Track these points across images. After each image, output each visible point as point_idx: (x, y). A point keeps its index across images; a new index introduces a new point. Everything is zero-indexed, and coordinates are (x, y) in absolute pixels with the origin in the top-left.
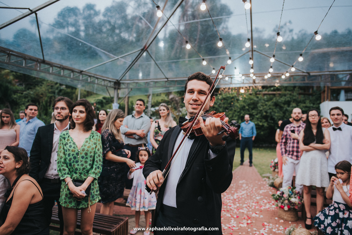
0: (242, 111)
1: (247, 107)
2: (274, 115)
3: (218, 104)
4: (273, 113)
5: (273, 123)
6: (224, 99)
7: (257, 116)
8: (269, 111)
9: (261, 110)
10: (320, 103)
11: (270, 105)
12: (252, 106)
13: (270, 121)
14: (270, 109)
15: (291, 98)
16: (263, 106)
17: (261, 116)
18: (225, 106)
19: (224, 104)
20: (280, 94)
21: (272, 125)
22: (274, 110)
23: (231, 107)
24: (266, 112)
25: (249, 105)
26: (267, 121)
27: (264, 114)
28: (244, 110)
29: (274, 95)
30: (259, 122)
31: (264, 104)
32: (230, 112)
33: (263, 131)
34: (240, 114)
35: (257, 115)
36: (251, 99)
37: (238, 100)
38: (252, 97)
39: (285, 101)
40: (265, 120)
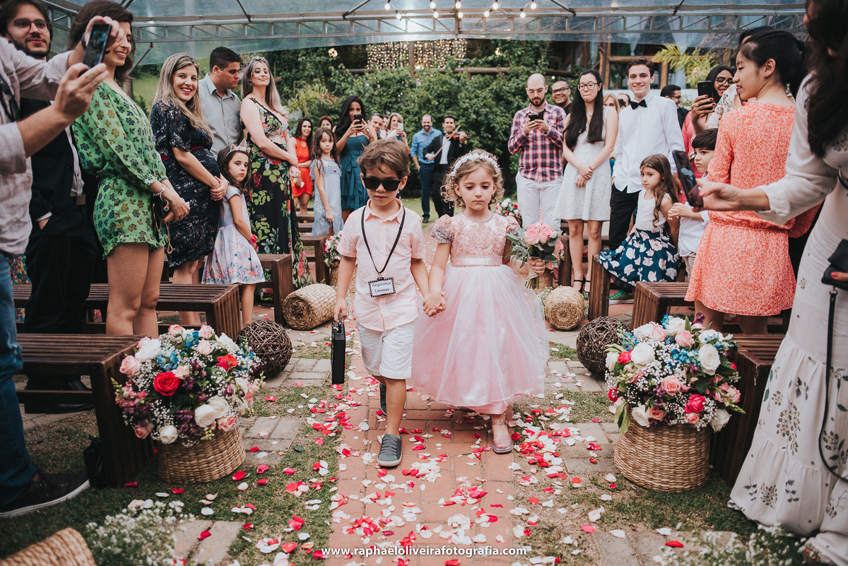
1: (435, 103)
2: (493, 119)
3: (367, 95)
4: (491, 116)
5: (490, 139)
6: (382, 84)
8: (484, 111)
9: (466, 109)
11: (485, 98)
12: (445, 100)
13: (485, 135)
14: (485, 105)
16: (470, 100)
17: (466, 122)
18: (385, 100)
19: (380, 95)
20: (506, 73)
21: (489, 143)
22: (495, 109)
23: (397, 102)
25: (439, 97)
27: (474, 116)
28: (428, 109)
29: (494, 74)
31: (472, 96)
36: (445, 83)
37: (412, 86)
38: (446, 77)
39: (516, 88)
40: (474, 133)
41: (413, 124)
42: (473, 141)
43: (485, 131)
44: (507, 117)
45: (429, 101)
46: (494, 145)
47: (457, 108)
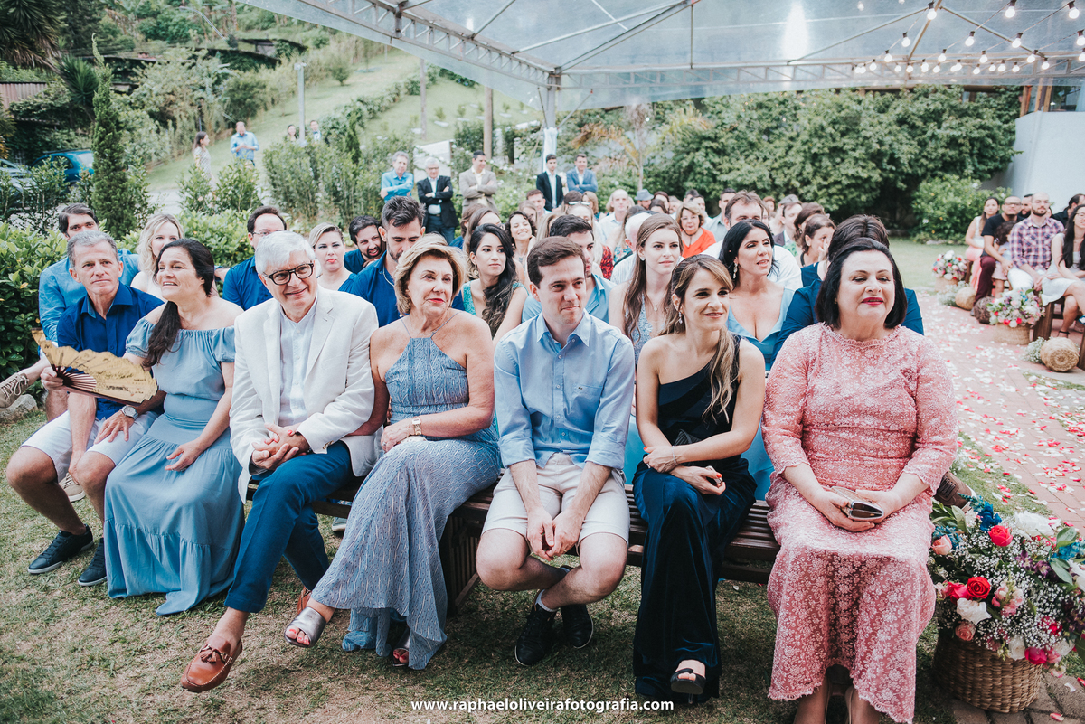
0: (815, 140)
1: (830, 130)
4: (896, 146)
7: (856, 154)
8: (888, 139)
9: (868, 138)
10: (1017, 116)
11: (889, 124)
12: (842, 127)
13: (889, 167)
14: (889, 133)
15: (942, 104)
17: (867, 154)
19: (760, 119)
21: (891, 175)
22: (900, 136)
24: (881, 143)
25: (834, 123)
26: (879, 166)
27: (877, 146)
28: (820, 137)
30: (860, 169)
31: (875, 121)
32: (777, 143)
33: (865, 192)
34: (810, 149)
35: (854, 150)
36: (840, 108)
38: (841, 98)
39: (926, 110)
40: (874, 165)
41: (802, 154)
42: (871, 175)
43: (889, 163)
44: (911, 145)
45: (822, 128)
46: (896, 178)
47: (855, 136)
